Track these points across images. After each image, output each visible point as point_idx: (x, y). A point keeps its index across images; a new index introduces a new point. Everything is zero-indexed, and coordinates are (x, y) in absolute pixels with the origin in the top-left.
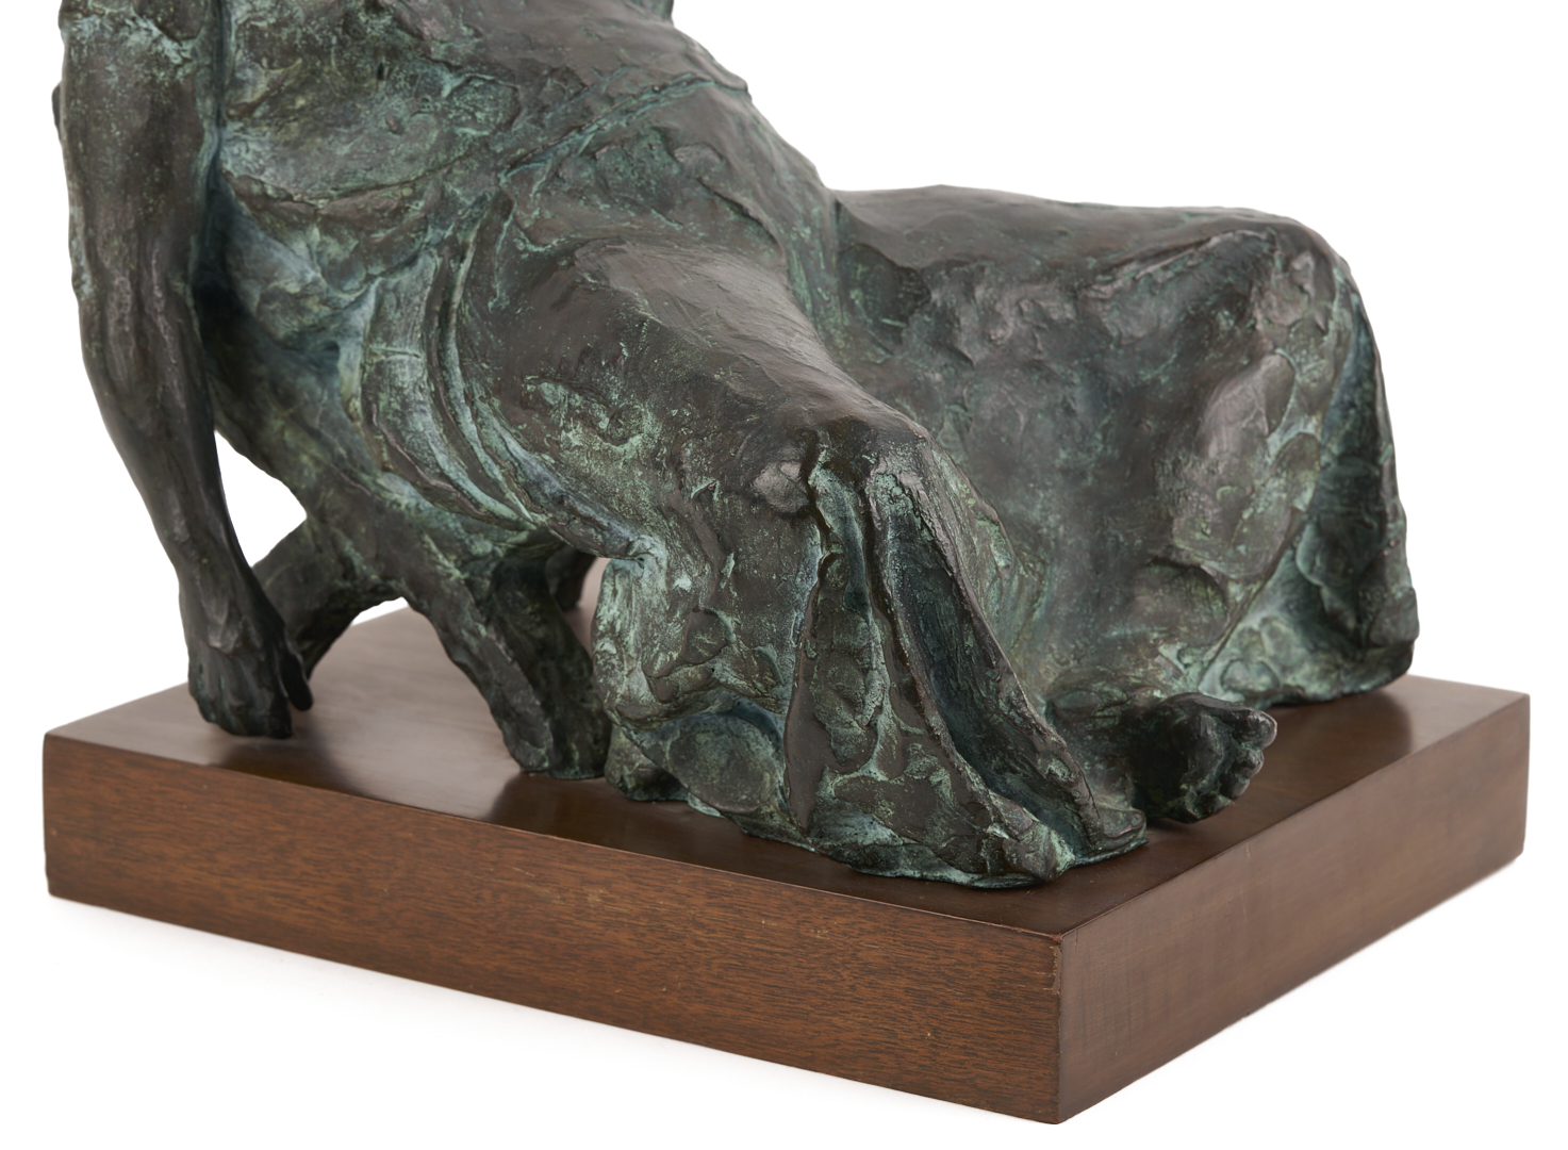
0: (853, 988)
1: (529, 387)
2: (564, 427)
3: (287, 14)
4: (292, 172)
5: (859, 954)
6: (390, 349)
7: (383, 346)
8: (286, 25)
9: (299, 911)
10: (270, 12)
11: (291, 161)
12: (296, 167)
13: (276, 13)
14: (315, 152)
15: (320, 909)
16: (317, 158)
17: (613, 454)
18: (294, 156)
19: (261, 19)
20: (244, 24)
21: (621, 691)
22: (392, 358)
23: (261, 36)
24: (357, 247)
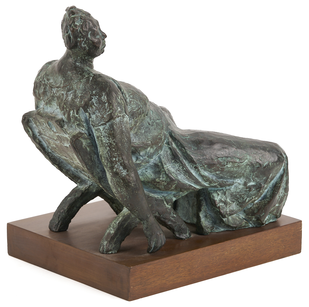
0: (273, 245)
1: (215, 160)
2: (226, 165)
3: (139, 107)
4: (137, 139)
5: (274, 238)
6: (167, 166)
7: (166, 166)
8: (140, 109)
9: (181, 279)
10: (136, 107)
11: (137, 137)
12: (138, 138)
13: (137, 107)
14: (140, 133)
15: (184, 276)
16: (140, 135)
17: (241, 165)
18: (137, 135)
19: (134, 109)
20: (131, 111)
21: (228, 210)
22: (168, 167)
23: (135, 113)
24: (156, 149)
